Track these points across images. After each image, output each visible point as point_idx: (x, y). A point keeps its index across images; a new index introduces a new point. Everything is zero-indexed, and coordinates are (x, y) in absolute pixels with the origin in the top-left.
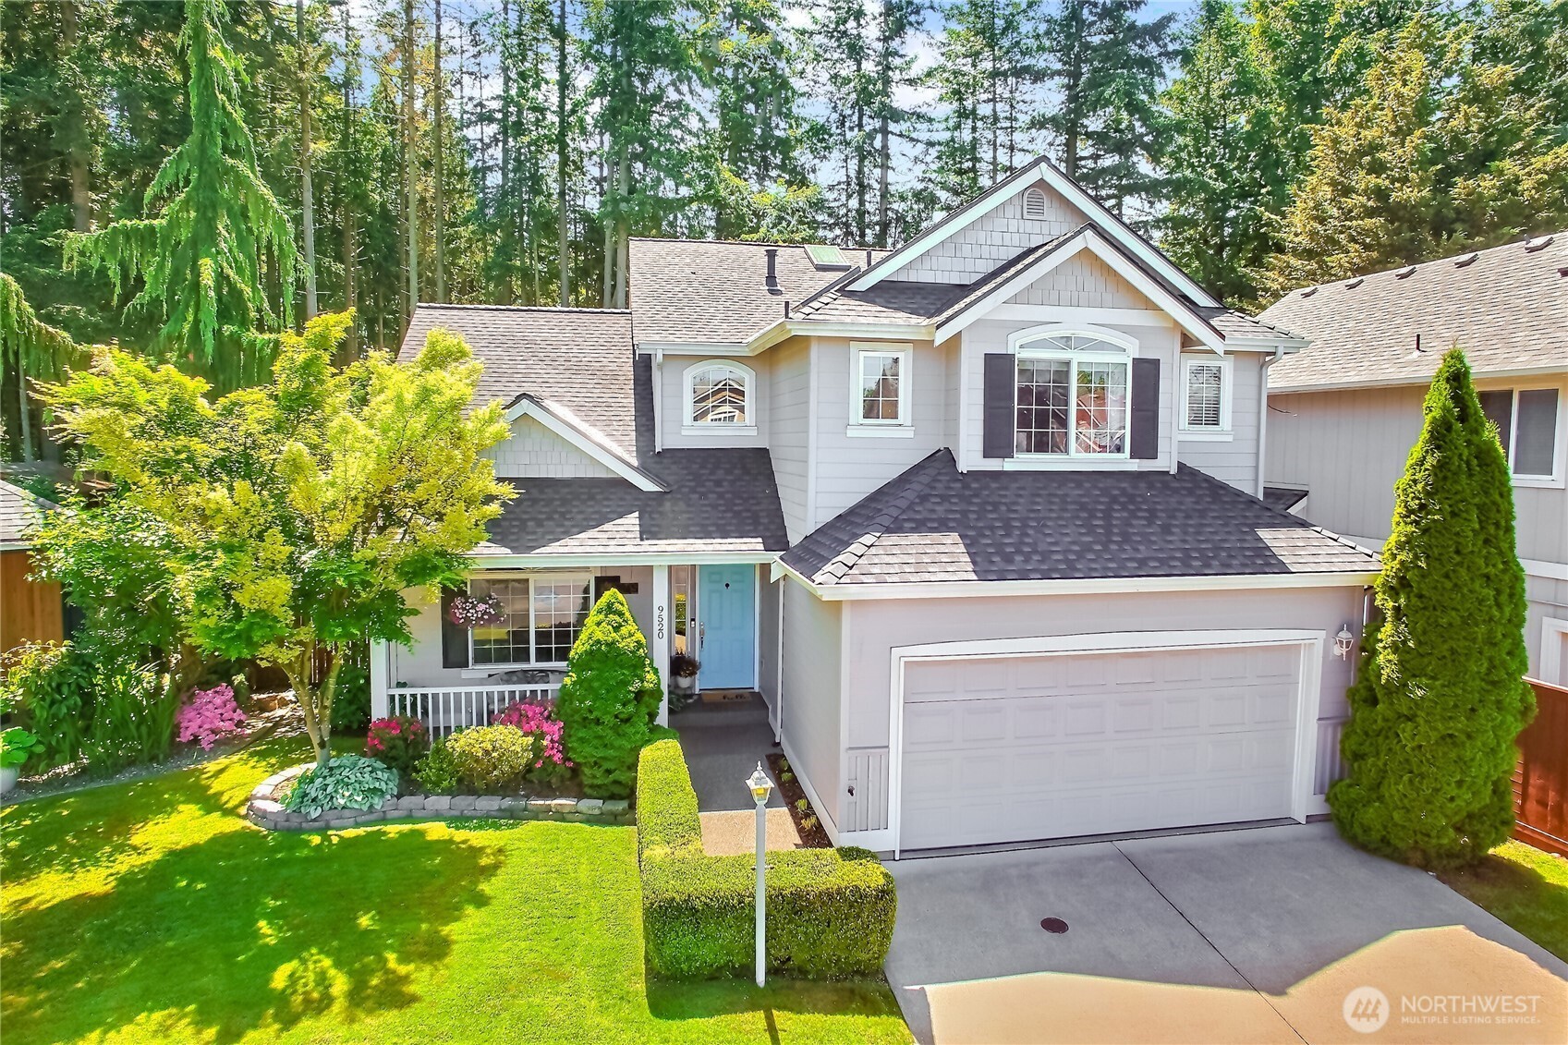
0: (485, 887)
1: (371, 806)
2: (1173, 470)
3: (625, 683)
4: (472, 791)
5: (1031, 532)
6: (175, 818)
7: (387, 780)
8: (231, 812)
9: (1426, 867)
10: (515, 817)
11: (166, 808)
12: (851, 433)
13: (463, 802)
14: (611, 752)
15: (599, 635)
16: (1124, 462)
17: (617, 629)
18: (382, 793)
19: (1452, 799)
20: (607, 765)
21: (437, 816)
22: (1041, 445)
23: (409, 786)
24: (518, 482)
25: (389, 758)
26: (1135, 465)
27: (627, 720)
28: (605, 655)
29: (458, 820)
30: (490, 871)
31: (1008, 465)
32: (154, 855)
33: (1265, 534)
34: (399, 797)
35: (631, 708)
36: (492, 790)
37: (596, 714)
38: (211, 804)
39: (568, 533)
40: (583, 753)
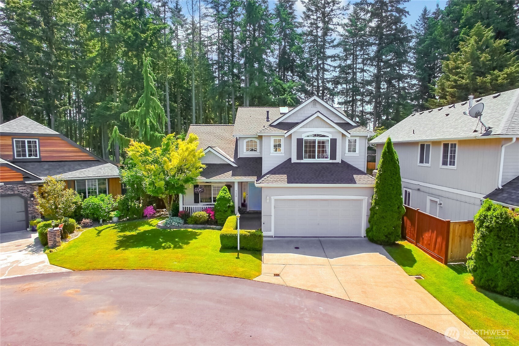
0: (197, 237)
1: (179, 226)
2: (340, 162)
3: (226, 204)
4: (197, 224)
5: (302, 175)
6: (144, 227)
7: (182, 221)
8: (154, 226)
9: (381, 244)
10: (205, 228)
11: (143, 225)
12: (271, 155)
13: (195, 226)
14: (222, 217)
15: (222, 195)
16: (328, 160)
17: (225, 194)
18: (181, 223)
19: (384, 230)
20: (222, 220)
21: (190, 228)
22: (310, 157)
23: (186, 222)
24: (206, 164)
25: (182, 218)
26: (331, 161)
27: (226, 211)
28: (222, 198)
29: (194, 229)
30: (199, 235)
31: (302, 161)
32: (142, 231)
33: (355, 176)
34: (184, 224)
35: (227, 209)
36: (201, 224)
37: (220, 210)
38: (151, 225)
39: (217, 175)
40: (218, 217)
